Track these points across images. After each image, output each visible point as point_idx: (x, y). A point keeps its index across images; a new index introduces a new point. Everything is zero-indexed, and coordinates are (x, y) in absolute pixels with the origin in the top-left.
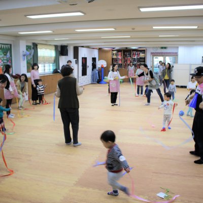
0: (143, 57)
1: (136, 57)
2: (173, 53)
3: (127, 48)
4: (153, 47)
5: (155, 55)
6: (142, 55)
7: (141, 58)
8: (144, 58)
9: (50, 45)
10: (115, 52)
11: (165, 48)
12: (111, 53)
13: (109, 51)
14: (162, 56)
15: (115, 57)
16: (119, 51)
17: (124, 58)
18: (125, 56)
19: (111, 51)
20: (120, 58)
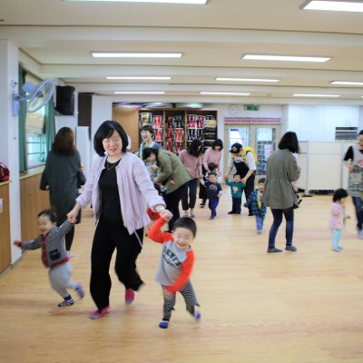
0: (214, 127)
1: (196, 128)
3: (174, 105)
6: (209, 123)
7: (206, 130)
8: (215, 130)
10: (147, 115)
11: (256, 108)
12: (137, 117)
13: (133, 112)
16: (156, 112)
17: (167, 131)
18: (169, 124)
19: (137, 114)
20: (159, 129)
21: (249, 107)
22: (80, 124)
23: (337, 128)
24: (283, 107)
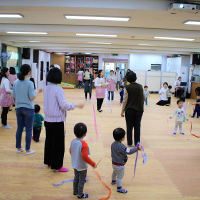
1: (89, 63)
2: (124, 60)
3: (80, 53)
4: (105, 54)
5: (106, 61)
6: (95, 61)
7: (94, 64)
8: (97, 64)
9: (14, 47)
10: (68, 57)
11: (117, 55)
12: (64, 58)
13: (62, 55)
14: (114, 62)
15: (67, 62)
16: (72, 56)
17: (77, 64)
18: (78, 61)
19: (64, 56)
20: (73, 63)
21: (114, 55)
22: (34, 62)
23: (152, 65)
24: (129, 55)
